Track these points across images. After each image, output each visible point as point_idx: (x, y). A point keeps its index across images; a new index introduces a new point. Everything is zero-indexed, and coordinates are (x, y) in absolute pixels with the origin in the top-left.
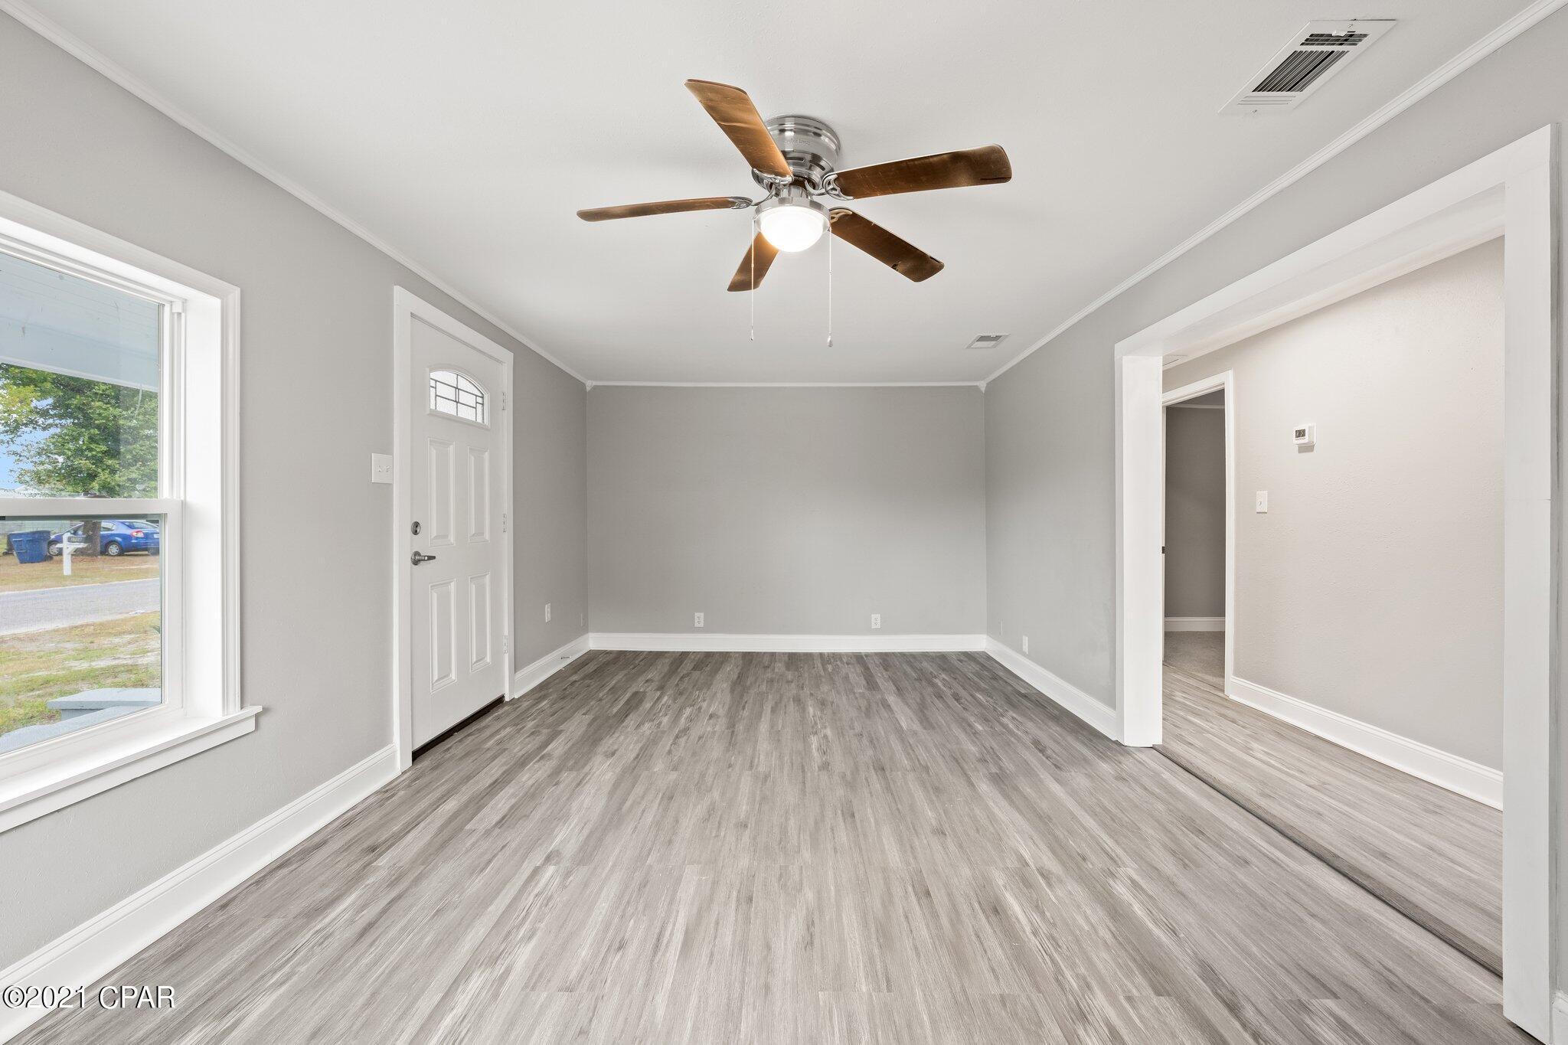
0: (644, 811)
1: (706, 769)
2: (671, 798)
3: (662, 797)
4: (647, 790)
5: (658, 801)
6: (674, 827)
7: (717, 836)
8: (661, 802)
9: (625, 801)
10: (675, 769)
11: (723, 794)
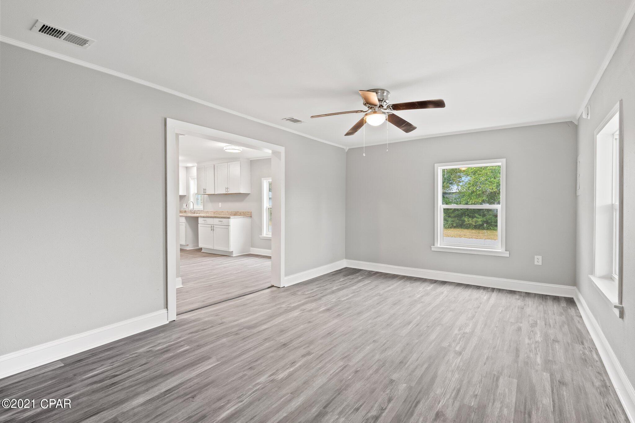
0: (417, 360)
1: (372, 374)
2: (401, 362)
3: (406, 364)
4: (413, 371)
5: (409, 363)
6: (404, 349)
7: (388, 341)
8: (407, 362)
9: (427, 369)
10: (392, 381)
11: (373, 356)
